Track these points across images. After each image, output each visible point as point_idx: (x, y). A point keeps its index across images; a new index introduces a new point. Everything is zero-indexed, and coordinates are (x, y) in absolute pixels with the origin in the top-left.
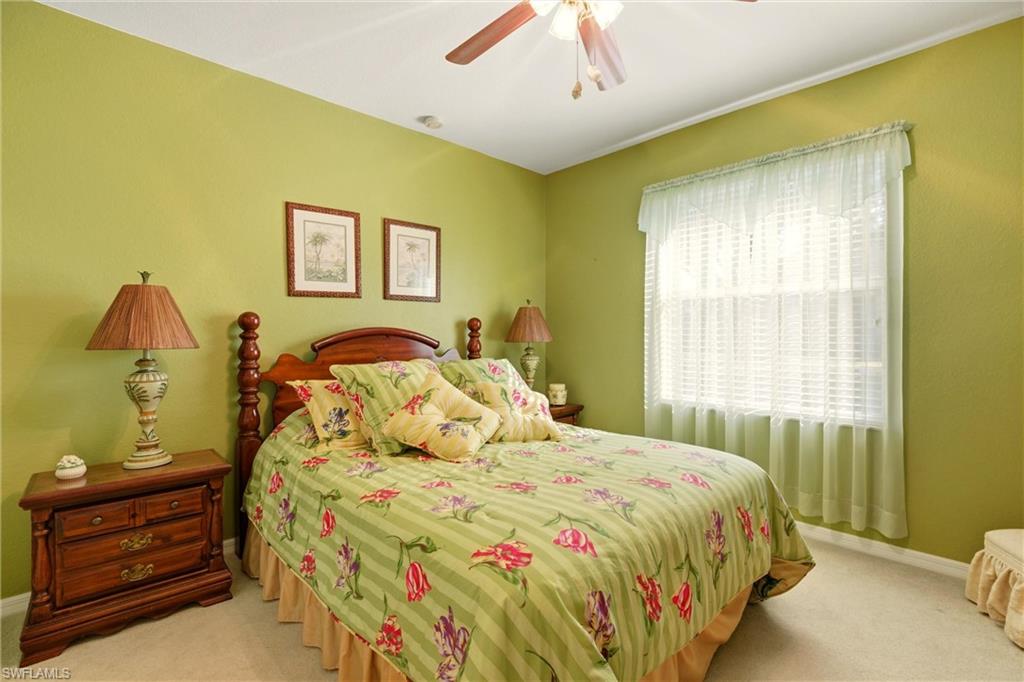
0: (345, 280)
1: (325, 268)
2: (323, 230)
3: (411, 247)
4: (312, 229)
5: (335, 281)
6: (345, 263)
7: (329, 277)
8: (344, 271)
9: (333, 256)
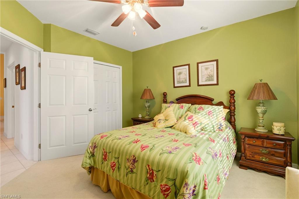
0: (186, 82)
1: (181, 80)
2: (181, 71)
3: (207, 69)
4: (178, 71)
5: (184, 83)
6: (186, 78)
7: (183, 82)
8: (186, 80)
9: (183, 77)
